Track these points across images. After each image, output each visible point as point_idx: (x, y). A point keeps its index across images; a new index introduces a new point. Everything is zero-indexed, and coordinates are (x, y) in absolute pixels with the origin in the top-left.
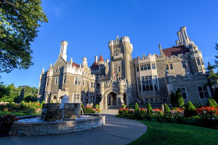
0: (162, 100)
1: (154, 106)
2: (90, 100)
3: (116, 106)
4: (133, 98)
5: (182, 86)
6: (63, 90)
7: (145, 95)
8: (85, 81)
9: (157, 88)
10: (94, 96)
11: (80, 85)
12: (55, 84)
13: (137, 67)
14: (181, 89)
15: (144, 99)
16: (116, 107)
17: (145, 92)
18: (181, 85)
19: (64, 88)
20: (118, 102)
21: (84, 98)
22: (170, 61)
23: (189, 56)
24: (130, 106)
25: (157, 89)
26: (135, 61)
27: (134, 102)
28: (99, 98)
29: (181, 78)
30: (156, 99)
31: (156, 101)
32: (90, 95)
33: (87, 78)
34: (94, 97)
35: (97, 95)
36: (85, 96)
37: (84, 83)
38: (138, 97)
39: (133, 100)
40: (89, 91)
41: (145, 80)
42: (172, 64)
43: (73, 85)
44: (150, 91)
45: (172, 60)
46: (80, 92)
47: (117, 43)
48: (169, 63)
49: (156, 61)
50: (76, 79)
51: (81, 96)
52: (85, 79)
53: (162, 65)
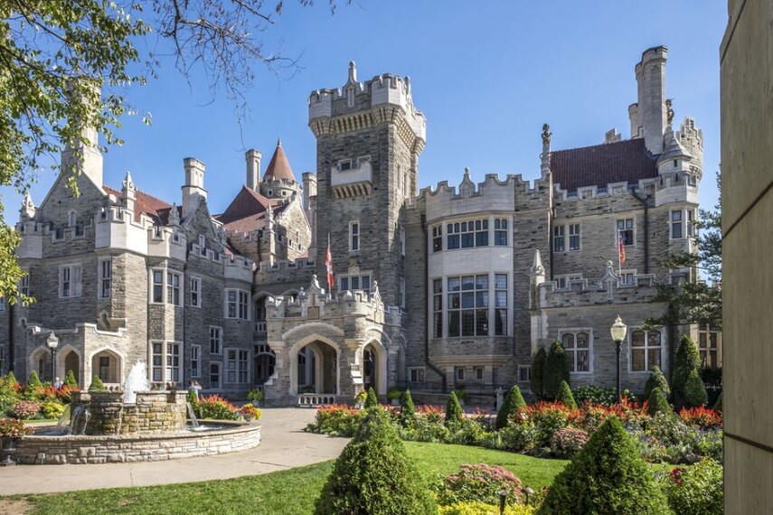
0: (516, 373)
1: (481, 394)
2: (226, 370)
3: (334, 397)
4: (407, 366)
5: (579, 326)
6: (104, 325)
7: (454, 353)
8: (200, 287)
9: (504, 326)
10: (246, 353)
11: (177, 303)
12: (60, 296)
13: (435, 230)
14: (575, 335)
15: (450, 370)
16: (332, 399)
17: (458, 340)
18: (578, 323)
19: (105, 316)
20: (340, 382)
21: (199, 360)
22: (571, 213)
23: (649, 192)
24: (392, 394)
25: (504, 330)
26: (428, 204)
27: (410, 379)
28: (269, 360)
29: (581, 294)
30: (494, 369)
31: (494, 374)
32: (226, 349)
33: (207, 270)
34: (243, 355)
35: (256, 347)
36: (205, 352)
37: (195, 296)
38: (427, 360)
39: (406, 371)
40: (221, 333)
41: (461, 291)
42: (577, 226)
43: (145, 303)
44: (477, 340)
45: (581, 208)
46: (182, 335)
47: (350, 104)
48: (568, 217)
49: (513, 209)
50: (157, 279)
51: (187, 353)
52: (199, 278)
53: (534, 227)
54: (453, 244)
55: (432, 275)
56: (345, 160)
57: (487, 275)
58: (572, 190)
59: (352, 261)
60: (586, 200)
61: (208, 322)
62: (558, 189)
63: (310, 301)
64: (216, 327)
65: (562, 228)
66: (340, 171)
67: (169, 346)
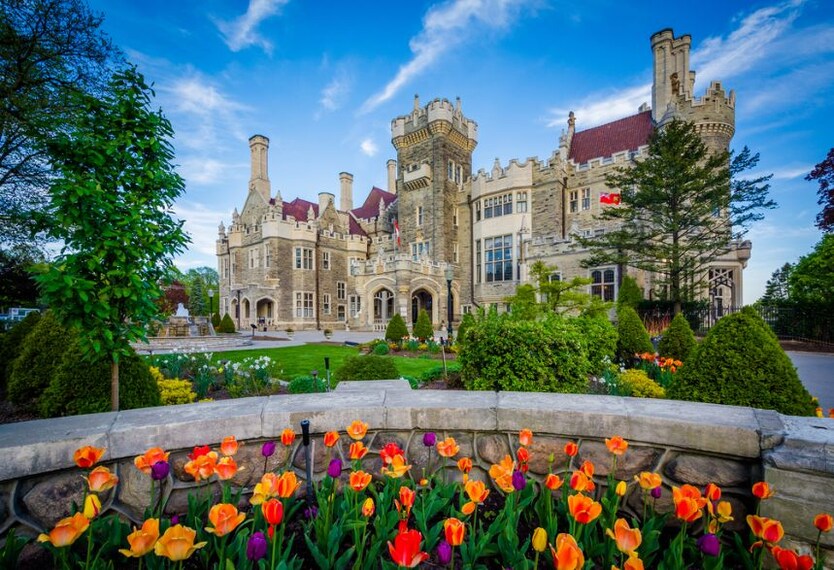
4: (460, 304)
7: (489, 294)
8: (329, 257)
11: (311, 267)
12: (250, 267)
13: (476, 205)
15: (487, 306)
17: (492, 284)
21: (330, 303)
22: (583, 180)
26: (472, 187)
32: (349, 296)
33: (335, 246)
36: (334, 298)
37: (325, 263)
38: (473, 299)
39: (460, 308)
40: (346, 286)
41: (493, 249)
42: (588, 191)
43: (291, 269)
44: (504, 284)
45: (590, 176)
46: (314, 288)
47: (415, 124)
48: (580, 185)
49: (531, 184)
50: (298, 254)
51: (321, 299)
52: (329, 251)
53: (547, 196)
54: (488, 215)
55: (475, 238)
56: (414, 163)
57: (511, 235)
58: (583, 162)
59: (419, 233)
60: (594, 170)
61: (335, 279)
62: (573, 164)
63: (378, 262)
64: (342, 282)
65: (576, 193)
66: (409, 172)
67: (306, 295)
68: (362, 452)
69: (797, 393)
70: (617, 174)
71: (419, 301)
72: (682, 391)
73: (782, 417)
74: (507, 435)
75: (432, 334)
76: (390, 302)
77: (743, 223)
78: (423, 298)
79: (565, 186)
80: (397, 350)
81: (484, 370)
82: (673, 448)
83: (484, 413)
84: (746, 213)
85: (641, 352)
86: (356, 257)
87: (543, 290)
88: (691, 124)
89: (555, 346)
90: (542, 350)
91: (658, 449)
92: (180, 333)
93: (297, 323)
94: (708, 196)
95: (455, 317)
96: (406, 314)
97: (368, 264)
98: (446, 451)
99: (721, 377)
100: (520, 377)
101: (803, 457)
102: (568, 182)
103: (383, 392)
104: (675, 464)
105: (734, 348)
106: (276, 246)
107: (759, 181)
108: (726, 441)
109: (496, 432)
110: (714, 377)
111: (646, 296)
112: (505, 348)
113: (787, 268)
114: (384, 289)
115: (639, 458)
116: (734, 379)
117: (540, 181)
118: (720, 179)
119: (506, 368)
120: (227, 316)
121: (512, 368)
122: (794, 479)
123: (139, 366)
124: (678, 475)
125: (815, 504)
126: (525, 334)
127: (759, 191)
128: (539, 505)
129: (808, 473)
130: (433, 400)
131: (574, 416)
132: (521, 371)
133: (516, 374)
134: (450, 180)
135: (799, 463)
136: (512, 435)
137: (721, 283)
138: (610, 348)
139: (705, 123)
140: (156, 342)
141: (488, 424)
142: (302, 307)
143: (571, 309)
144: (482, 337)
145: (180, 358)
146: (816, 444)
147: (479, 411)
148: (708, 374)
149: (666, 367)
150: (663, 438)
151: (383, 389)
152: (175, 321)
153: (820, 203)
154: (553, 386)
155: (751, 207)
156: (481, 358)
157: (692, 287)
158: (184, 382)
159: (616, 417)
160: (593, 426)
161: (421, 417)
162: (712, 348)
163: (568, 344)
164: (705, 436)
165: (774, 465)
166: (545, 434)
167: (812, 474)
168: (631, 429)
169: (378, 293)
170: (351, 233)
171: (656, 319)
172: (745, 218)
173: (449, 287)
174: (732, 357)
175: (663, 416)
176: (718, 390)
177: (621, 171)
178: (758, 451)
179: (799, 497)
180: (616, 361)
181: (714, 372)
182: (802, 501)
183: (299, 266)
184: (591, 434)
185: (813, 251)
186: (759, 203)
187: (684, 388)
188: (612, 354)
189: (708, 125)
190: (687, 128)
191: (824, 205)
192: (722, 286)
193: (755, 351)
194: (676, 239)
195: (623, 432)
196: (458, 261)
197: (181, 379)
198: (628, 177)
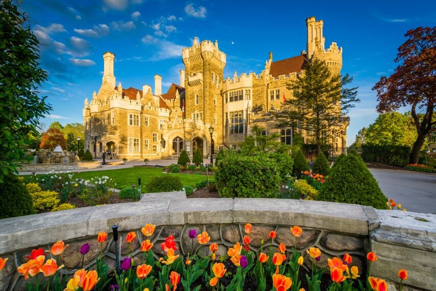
2: (159, 148)
5: (262, 129)
7: (232, 140)
8: (148, 119)
11: (138, 125)
13: (226, 95)
15: (231, 146)
17: (233, 135)
22: (276, 85)
32: (159, 140)
33: (152, 113)
36: (151, 141)
37: (147, 123)
38: (224, 143)
40: (157, 135)
41: (234, 117)
42: (279, 90)
43: (127, 125)
44: (239, 135)
45: (279, 83)
46: (140, 136)
47: (195, 53)
48: (275, 87)
49: (252, 86)
50: (131, 117)
51: (144, 141)
52: (148, 116)
53: (260, 92)
54: (231, 100)
55: (225, 111)
56: (194, 72)
57: (242, 111)
58: (276, 77)
59: (196, 108)
60: (281, 80)
61: (151, 131)
62: (271, 77)
63: (174, 123)
64: (155, 133)
65: (273, 91)
66: (191, 76)
67: (135, 140)
68: (149, 246)
69: (379, 195)
70: (291, 83)
71: (196, 143)
72: (326, 194)
73: (376, 210)
74: (238, 225)
75: (202, 161)
76: (181, 144)
77: (347, 108)
78: (199, 141)
79: (268, 88)
80: (184, 170)
81: (228, 183)
82: (325, 230)
83: (226, 213)
84: (348, 104)
85: (304, 171)
86: (163, 120)
87: (258, 139)
88: (324, 61)
89: (264, 171)
90: (258, 172)
91: (317, 232)
92: (57, 161)
93: (130, 155)
94: (331, 95)
95: (215, 152)
96: (189, 150)
97: (169, 123)
98: (202, 241)
99: (344, 187)
100: (246, 187)
101: (391, 236)
102: (269, 86)
103: (169, 201)
104: (326, 239)
105: (350, 172)
106: (118, 112)
107: (353, 89)
108: (352, 226)
109: (232, 224)
110: (340, 187)
111: (305, 143)
112: (238, 171)
113: (364, 129)
114: (178, 137)
115: (308, 236)
116: (350, 188)
117: (256, 85)
118: (336, 88)
119: (239, 182)
120: (88, 151)
121: (242, 182)
122: (386, 248)
123: (17, 185)
124: (328, 245)
125: (397, 261)
126: (249, 164)
127: (353, 94)
128: (256, 270)
129: (393, 245)
130: (197, 205)
131: (274, 214)
132: (247, 183)
133: (244, 186)
134: (212, 82)
135: (388, 239)
136: (241, 225)
137: (337, 136)
138: (290, 169)
139: (330, 62)
140: (41, 167)
141: (228, 220)
142: (133, 146)
143: (271, 149)
144: (227, 166)
145: (52, 177)
146: (396, 228)
147: (223, 212)
148: (338, 185)
149: (316, 179)
150: (320, 225)
151: (169, 198)
152: (54, 154)
153: (378, 100)
154: (263, 191)
155: (350, 101)
156: (226, 177)
157: (325, 138)
158: (54, 193)
159: (296, 214)
160: (284, 219)
161: (190, 217)
162: (339, 172)
163: (270, 169)
164: (341, 224)
165: (376, 240)
166: (259, 224)
167: (395, 245)
168: (304, 221)
169: (175, 139)
170: (160, 107)
171: (310, 153)
172: (347, 106)
173: (211, 136)
174: (349, 177)
175: (320, 212)
176: (343, 194)
177: (293, 82)
178: (367, 231)
179: (388, 257)
180: (293, 175)
181: (341, 184)
182: (390, 259)
183: (131, 124)
184: (283, 224)
185: (375, 122)
186: (353, 100)
187: (327, 193)
188: (291, 171)
189: (331, 63)
190: (322, 63)
191: (379, 101)
192: (337, 137)
193: (359, 173)
194: (318, 115)
195: (300, 222)
196: (216, 123)
197: (51, 191)
198: (296, 85)
